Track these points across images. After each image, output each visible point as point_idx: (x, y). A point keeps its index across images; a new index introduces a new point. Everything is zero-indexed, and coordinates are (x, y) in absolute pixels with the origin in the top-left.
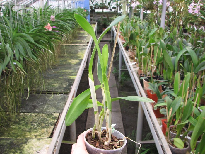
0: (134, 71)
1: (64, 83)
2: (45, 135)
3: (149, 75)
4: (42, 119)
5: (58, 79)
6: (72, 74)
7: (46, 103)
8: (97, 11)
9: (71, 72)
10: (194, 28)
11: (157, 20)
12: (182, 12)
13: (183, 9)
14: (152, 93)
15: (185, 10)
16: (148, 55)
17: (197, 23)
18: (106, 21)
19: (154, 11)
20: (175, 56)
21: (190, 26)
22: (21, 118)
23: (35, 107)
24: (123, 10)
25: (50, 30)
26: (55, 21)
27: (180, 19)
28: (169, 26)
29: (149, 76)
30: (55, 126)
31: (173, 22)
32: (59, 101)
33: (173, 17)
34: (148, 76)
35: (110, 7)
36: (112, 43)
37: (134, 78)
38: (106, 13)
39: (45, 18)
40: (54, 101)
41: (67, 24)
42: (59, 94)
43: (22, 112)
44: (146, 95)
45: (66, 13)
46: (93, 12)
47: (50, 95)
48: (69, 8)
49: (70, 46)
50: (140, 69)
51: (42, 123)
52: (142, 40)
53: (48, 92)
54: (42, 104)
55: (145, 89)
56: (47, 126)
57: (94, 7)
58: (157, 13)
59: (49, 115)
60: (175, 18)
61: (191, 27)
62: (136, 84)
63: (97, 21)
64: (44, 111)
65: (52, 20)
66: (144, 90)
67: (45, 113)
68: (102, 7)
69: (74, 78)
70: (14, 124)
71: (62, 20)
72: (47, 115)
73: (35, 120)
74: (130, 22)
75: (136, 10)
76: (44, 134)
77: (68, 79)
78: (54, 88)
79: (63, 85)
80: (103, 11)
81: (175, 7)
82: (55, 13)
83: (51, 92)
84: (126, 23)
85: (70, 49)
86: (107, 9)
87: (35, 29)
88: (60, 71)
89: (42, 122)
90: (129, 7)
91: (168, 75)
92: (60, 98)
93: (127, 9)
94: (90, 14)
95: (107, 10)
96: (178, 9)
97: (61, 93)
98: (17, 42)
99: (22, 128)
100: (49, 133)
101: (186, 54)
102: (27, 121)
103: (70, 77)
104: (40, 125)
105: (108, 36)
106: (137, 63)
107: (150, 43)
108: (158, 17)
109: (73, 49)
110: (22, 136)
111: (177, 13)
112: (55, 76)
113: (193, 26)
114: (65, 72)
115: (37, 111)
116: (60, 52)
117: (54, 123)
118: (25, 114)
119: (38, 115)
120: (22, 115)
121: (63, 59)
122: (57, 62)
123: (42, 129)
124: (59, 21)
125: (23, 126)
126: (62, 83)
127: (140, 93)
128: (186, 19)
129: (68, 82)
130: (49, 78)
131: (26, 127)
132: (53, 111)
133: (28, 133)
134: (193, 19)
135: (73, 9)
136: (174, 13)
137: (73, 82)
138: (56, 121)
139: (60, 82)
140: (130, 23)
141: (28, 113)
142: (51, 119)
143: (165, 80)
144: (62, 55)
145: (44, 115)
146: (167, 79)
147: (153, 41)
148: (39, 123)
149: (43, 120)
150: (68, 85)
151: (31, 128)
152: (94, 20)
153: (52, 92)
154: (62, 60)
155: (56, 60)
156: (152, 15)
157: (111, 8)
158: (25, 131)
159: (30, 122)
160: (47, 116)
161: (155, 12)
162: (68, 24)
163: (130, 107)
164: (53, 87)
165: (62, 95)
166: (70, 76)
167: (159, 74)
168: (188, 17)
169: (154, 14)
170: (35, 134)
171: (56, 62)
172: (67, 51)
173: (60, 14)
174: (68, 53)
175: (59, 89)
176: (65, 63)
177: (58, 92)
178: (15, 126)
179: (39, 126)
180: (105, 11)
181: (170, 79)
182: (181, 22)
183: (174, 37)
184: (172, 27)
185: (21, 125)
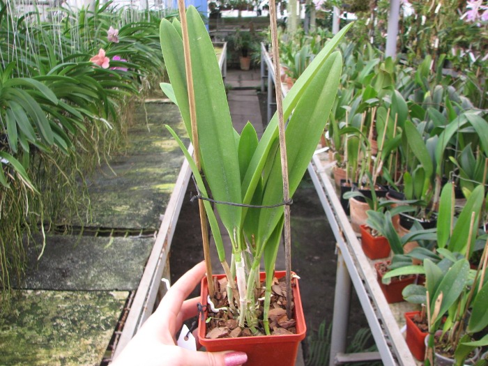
0: (323, 171)
1: (143, 203)
2: (88, 358)
3: (364, 185)
4: (83, 309)
5: (128, 194)
6: (164, 178)
7: (93, 262)
8: (225, 14)
9: (161, 172)
10: (468, 55)
11: (374, 37)
12: (438, 17)
13: (441, 8)
14: (373, 234)
15: (447, 12)
16: (361, 131)
17: (477, 45)
18: (248, 39)
19: (365, 14)
20: (436, 136)
21: (458, 53)
22: (26, 305)
23: (65, 274)
24: (290, 13)
25: (106, 66)
26: (118, 42)
27: (432, 35)
28: (405, 51)
29: (366, 189)
30: (116, 329)
31: (415, 42)
32: (128, 255)
33: (415, 29)
34: (362, 188)
35: (258, 6)
36: (264, 93)
37: (324, 188)
38: (248, 19)
39: (93, 33)
40: (116, 256)
41: (150, 49)
42: (130, 234)
43: (31, 289)
44: (358, 238)
45: (149, 21)
46: (216, 18)
47: (105, 239)
48: (158, 9)
49: (160, 103)
50: (339, 167)
51: (82, 322)
52: (343, 89)
53: (101, 228)
54: (84, 264)
55: (354, 221)
56: (94, 330)
57: (218, 5)
58: (374, 20)
59: (100, 296)
60: (419, 33)
61: (462, 54)
62: (331, 205)
63: (225, 41)
64: (89, 285)
65: (111, 40)
66: (350, 222)
67: (90, 291)
68: (238, 5)
69: (168, 191)
70: (5, 323)
71: (138, 40)
72: (95, 298)
73: (64, 310)
74: (307, 42)
75: (322, 12)
76: (85, 355)
77: (154, 194)
78: (116, 219)
79: (139, 210)
80: (240, 16)
81: (418, 4)
82: (119, 21)
83: (108, 231)
84: (298, 45)
85: (160, 112)
86: (251, 9)
87: (63, 64)
88: (134, 171)
89: (82, 319)
90: (303, 5)
91: (418, 186)
92: (133, 245)
93: (301, 9)
94: (210, 22)
95: (251, 12)
96: (427, 8)
97: (133, 233)
98: (13, 103)
99: (27, 337)
100: (100, 350)
101: (465, 130)
102: (42, 316)
103: (158, 187)
104: (76, 325)
105: (252, 75)
106: (331, 149)
107: (365, 98)
108: (376, 29)
109: (168, 111)
110: (27, 360)
111: (424, 18)
112: (120, 183)
113: (467, 51)
114: (147, 172)
115: (69, 283)
116: (135, 120)
117: (113, 322)
118: (39, 292)
119: (72, 295)
120: (30, 298)
121: (142, 138)
122: (127, 146)
123: (82, 339)
124: (130, 43)
125: (30, 329)
126: (137, 205)
127: (341, 233)
128: (448, 34)
129: (153, 200)
130: (104, 190)
131: (39, 332)
132: (111, 285)
133: (42, 352)
134: (467, 33)
135: (166, 10)
136: (416, 18)
137: (167, 202)
138: (118, 314)
139: (132, 201)
140: (309, 44)
141: (45, 289)
142: (106, 309)
143: (409, 199)
144: (139, 126)
145: (87, 296)
146: (414, 198)
147: (373, 94)
148: (74, 322)
149: (84, 312)
150: (154, 208)
151: (52, 334)
152: (218, 38)
153: (110, 229)
154: (138, 140)
155: (123, 142)
156: (360, 24)
157: (261, 7)
158: (36, 344)
159: (50, 317)
160: (96, 300)
161: (369, 16)
162: (153, 50)
163: (311, 256)
164: (113, 214)
165: (137, 237)
166: (158, 184)
167: (389, 181)
168: (453, 30)
169: (365, 21)
170: (62, 356)
171: (123, 145)
172: (152, 117)
173: (133, 24)
174: (155, 122)
175: (130, 220)
176: (145, 149)
177: (124, 229)
178: (9, 329)
179: (74, 331)
180: (245, 14)
181: (422, 198)
182: (435, 41)
183: (424, 80)
184: (411, 55)
185: (25, 328)
